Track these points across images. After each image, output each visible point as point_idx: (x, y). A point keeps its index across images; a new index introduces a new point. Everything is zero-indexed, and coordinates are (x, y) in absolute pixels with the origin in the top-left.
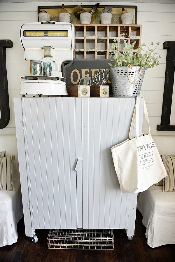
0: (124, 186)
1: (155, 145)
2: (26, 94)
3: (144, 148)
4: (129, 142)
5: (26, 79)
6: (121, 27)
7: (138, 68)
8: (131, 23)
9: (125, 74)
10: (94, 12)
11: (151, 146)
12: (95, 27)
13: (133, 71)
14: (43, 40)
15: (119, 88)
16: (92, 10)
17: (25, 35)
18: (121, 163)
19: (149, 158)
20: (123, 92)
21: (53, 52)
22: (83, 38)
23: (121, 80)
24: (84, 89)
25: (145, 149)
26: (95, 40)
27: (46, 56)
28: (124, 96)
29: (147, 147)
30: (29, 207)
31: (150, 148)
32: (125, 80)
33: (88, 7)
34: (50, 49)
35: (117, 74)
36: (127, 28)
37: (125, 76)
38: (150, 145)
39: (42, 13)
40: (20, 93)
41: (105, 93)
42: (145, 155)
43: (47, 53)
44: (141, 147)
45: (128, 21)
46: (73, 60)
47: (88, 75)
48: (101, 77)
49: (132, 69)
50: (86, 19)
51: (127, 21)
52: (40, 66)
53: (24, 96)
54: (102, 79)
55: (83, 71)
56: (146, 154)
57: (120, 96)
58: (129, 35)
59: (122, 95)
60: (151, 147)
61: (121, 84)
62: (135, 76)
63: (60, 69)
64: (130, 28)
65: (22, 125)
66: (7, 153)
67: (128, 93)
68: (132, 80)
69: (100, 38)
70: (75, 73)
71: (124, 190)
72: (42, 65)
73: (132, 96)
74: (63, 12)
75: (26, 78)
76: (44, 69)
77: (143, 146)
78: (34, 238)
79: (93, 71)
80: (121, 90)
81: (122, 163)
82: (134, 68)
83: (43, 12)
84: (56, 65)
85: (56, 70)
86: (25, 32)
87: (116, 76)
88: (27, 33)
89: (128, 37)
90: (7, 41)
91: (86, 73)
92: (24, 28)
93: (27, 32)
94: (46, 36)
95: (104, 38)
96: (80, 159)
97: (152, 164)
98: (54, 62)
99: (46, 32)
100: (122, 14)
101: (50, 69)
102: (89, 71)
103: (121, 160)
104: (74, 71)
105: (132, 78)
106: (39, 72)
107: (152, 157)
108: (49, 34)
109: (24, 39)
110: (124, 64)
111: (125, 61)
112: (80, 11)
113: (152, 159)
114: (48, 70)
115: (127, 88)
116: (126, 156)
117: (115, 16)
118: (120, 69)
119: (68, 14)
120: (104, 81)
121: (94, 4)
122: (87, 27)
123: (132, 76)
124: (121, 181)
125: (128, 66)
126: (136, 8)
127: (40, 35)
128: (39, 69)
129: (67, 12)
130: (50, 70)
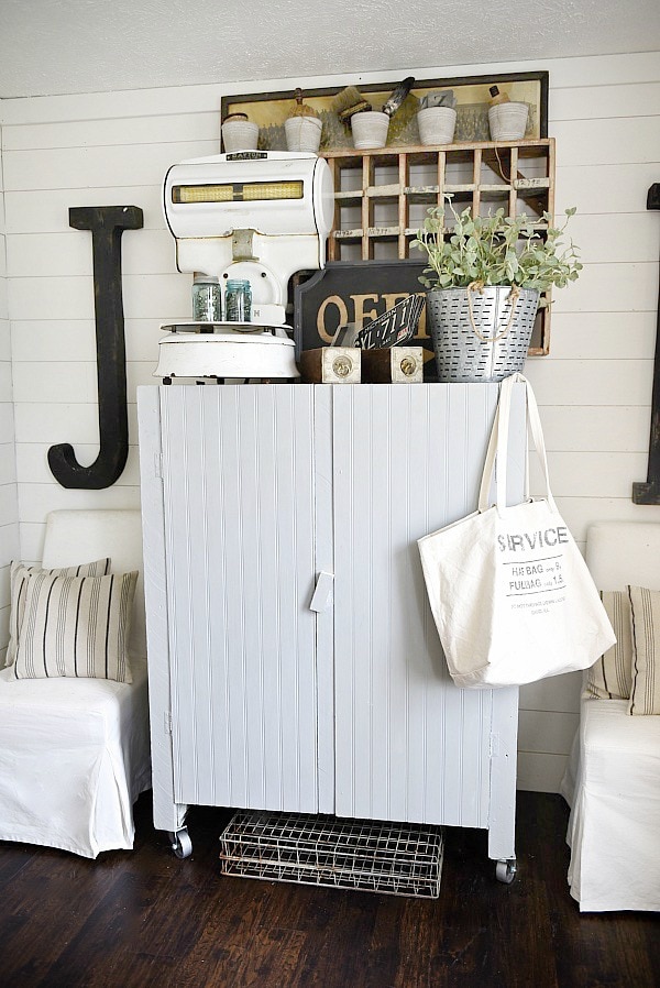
0: (455, 662)
1: (569, 537)
2: (173, 375)
3: (525, 542)
4: (474, 522)
5: (174, 331)
6: (485, 152)
7: (505, 291)
8: (520, 134)
9: (464, 309)
10: (394, 106)
11: (552, 537)
12: (396, 157)
13: (488, 302)
14: (230, 210)
15: (448, 354)
16: (391, 102)
17: (177, 200)
18: (448, 586)
19: (545, 577)
20: (462, 365)
21: (259, 246)
22: (359, 194)
23: (454, 329)
24: (342, 359)
25: (533, 547)
26: (397, 198)
27: (238, 259)
28: (465, 379)
29: (538, 539)
30: (167, 725)
31: (548, 543)
32: (465, 329)
33: (379, 88)
34: (251, 237)
35: (442, 310)
36: (506, 153)
37: (464, 316)
38: (550, 534)
39: (233, 123)
40: (157, 373)
41: (408, 368)
42: (531, 565)
43: (242, 249)
44: (516, 540)
45: (511, 126)
46: (322, 267)
47: (374, 311)
48: (398, 321)
49: (483, 296)
50: (370, 131)
51: (505, 130)
52: (218, 294)
53: (167, 381)
54: (398, 329)
55: (359, 300)
56: (535, 564)
57: (453, 379)
58: (514, 175)
59: (459, 374)
60: (551, 540)
61: (454, 341)
62: (496, 315)
63: (281, 295)
64: (514, 153)
65: (158, 465)
66: (113, 566)
67: (476, 367)
68: (487, 328)
69: (413, 192)
70: (332, 308)
71: (458, 673)
72: (223, 289)
73: (491, 380)
74: (295, 116)
75: (174, 329)
76: (228, 299)
77: (524, 538)
78: (179, 842)
79: (390, 299)
80: (456, 360)
81: (451, 585)
82: (491, 291)
83: (236, 120)
84: (269, 285)
85: (270, 302)
86: (176, 189)
87: (441, 317)
88: (184, 194)
89: (509, 183)
90: (125, 210)
91: (368, 306)
92: (174, 180)
93: (182, 189)
94: (239, 199)
95: (427, 190)
96: (326, 574)
97: (555, 595)
98: (263, 275)
99: (238, 187)
100: (490, 105)
101: (245, 302)
102: (376, 300)
103: (448, 576)
104: (329, 300)
105: (486, 322)
106: (212, 309)
107: (556, 573)
108: (246, 192)
109: (173, 211)
110: (459, 282)
111: (458, 272)
112: (352, 107)
113: (557, 579)
114: (240, 301)
115: (472, 353)
116: (463, 564)
117: (472, 112)
118: (448, 295)
119: (311, 119)
120: (403, 334)
121: (401, 76)
122: (373, 157)
123: (485, 315)
124: (448, 645)
125: (471, 285)
126: (543, 77)
127: (221, 198)
128: (211, 301)
129: (309, 111)
130: (248, 302)
